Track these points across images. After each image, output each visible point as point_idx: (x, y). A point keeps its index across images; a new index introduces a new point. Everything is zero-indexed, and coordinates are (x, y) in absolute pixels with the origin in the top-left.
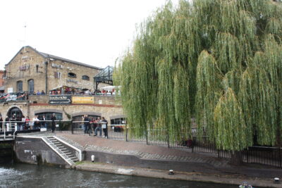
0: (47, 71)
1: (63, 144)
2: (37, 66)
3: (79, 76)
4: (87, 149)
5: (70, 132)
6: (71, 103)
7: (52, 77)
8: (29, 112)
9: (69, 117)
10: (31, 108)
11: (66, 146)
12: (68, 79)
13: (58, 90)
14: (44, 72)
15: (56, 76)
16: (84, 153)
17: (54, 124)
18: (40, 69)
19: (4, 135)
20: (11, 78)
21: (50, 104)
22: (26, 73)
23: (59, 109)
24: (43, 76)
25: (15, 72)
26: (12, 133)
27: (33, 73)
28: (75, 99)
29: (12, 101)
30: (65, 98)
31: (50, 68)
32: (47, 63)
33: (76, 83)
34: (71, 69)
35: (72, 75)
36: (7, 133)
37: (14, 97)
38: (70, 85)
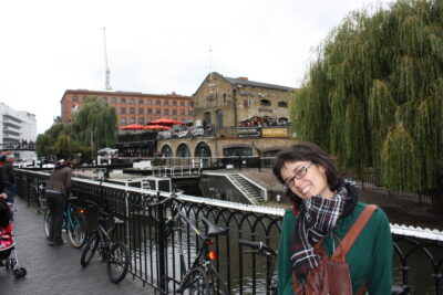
0: (235, 100)
1: (248, 183)
2: (225, 95)
3: (274, 102)
4: (274, 189)
5: (257, 170)
6: (261, 137)
7: (241, 106)
8: (216, 147)
9: (259, 152)
10: (219, 142)
11: (251, 185)
12: (261, 107)
13: (248, 121)
14: (232, 101)
15: (246, 104)
16: (270, 192)
17: (240, 160)
18: (227, 98)
19: (190, 172)
20: (198, 110)
21: (238, 138)
22: (214, 103)
23: (248, 143)
24: (232, 106)
25: (203, 103)
26: (197, 169)
27: (220, 103)
28: (267, 132)
29: (199, 136)
30: (254, 130)
31: (238, 97)
32: (234, 91)
33: (271, 111)
34: (264, 95)
35: (265, 102)
36: (193, 170)
37: (201, 131)
38: (262, 115)
